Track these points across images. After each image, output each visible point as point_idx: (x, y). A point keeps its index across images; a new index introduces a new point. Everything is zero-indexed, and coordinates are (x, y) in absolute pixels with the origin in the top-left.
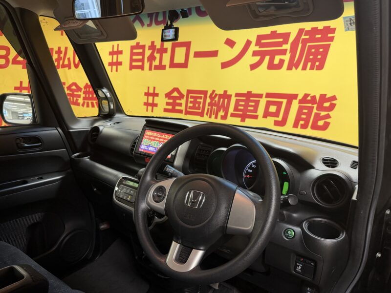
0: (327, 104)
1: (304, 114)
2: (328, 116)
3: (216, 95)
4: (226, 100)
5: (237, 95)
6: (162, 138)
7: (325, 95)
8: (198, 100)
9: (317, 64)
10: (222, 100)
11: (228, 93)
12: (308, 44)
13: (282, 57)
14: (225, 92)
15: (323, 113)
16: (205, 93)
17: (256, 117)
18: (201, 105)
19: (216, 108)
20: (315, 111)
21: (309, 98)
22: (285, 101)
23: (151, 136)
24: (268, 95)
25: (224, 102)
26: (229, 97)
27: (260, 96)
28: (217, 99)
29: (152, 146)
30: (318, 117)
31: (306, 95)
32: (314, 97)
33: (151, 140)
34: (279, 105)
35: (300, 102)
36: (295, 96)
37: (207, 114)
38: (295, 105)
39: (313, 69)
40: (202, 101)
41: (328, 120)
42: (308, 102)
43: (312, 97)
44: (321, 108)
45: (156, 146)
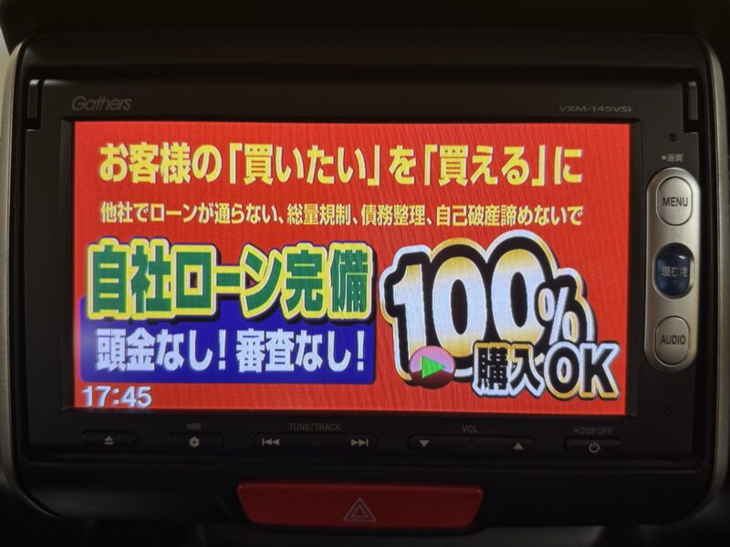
45: (327, 310)
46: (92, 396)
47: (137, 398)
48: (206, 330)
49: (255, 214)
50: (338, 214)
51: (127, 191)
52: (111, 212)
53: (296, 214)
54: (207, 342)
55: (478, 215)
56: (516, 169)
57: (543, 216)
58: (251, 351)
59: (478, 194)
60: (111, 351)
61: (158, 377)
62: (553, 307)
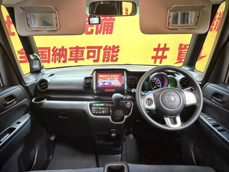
0: (116, 50)
1: (107, 55)
2: (117, 55)
3: (57, 49)
4: (64, 52)
5: (70, 48)
6: (111, 77)
7: (115, 46)
8: (44, 53)
9: (109, 31)
10: (61, 52)
11: (65, 48)
12: (104, 22)
13: (92, 28)
14: (63, 47)
15: (115, 54)
16: (49, 49)
17: (83, 59)
18: (47, 56)
19: (58, 56)
20: (111, 53)
21: (108, 48)
22: (97, 50)
23: (103, 77)
24: (88, 47)
25: (63, 53)
26: (66, 50)
27: (84, 48)
28: (58, 51)
29: (106, 83)
30: (113, 56)
31: (106, 46)
32: (110, 47)
33: (104, 79)
34: (94, 52)
35: (104, 50)
36: (101, 47)
37: (52, 61)
38: (102, 51)
39: (108, 34)
40: (47, 53)
41: (117, 57)
42: (108, 49)
43: (109, 47)
44: (113, 52)
45: (109, 82)
46: (99, 86)
47: (101, 86)
48: (103, 83)
49: (105, 78)
50: (109, 78)
51: (100, 77)
52: (100, 78)
53: (107, 78)
54: (103, 84)
55: (115, 78)
56: (116, 76)
57: (118, 78)
58: (106, 84)
59: (115, 77)
60: (100, 84)
61: (102, 85)
62: (118, 82)
